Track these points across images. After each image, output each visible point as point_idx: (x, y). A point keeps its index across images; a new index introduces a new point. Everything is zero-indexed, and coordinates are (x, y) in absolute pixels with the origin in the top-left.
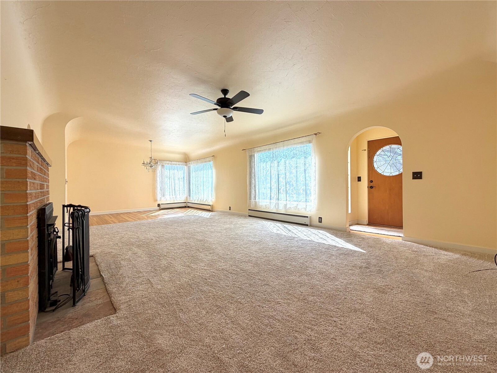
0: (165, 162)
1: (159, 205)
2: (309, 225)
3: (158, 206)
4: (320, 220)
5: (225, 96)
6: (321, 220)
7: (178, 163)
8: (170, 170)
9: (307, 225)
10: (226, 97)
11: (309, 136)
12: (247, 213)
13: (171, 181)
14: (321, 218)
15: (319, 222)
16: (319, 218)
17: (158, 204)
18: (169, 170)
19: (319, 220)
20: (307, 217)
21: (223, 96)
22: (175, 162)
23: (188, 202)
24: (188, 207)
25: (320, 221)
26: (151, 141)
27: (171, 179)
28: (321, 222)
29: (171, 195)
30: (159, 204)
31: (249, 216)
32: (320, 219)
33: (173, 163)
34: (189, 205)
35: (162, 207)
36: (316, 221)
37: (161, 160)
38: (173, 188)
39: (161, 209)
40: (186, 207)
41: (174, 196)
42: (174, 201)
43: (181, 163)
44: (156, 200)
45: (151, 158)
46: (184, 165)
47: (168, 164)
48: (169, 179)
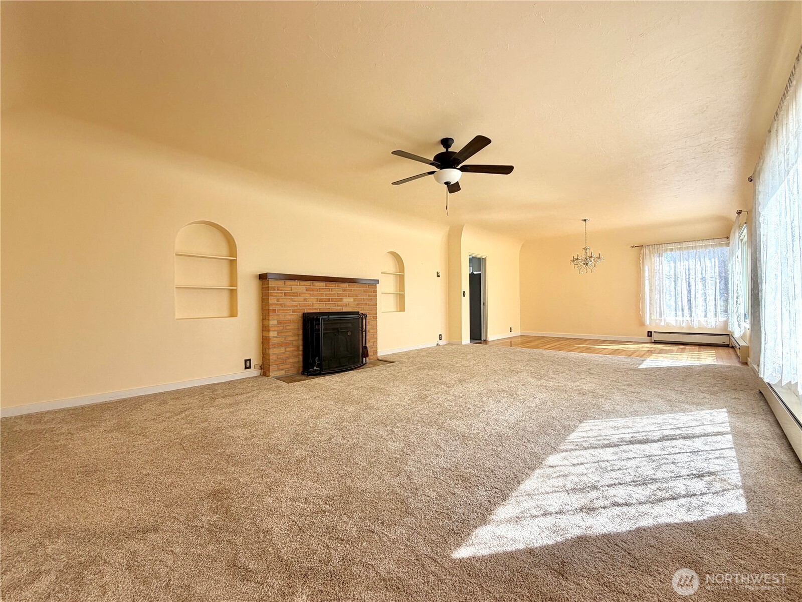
0: (664, 247)
1: (650, 334)
3: (648, 336)
5: (447, 150)
7: (700, 243)
8: (678, 263)
10: (450, 150)
13: (679, 284)
17: (648, 332)
18: (675, 262)
21: (444, 150)
22: (691, 243)
24: (733, 347)
26: (585, 220)
27: (679, 280)
29: (680, 314)
30: (651, 332)
33: (685, 245)
34: (732, 342)
35: (656, 337)
37: (656, 245)
39: (653, 341)
40: (727, 346)
41: (689, 319)
42: (690, 328)
43: (710, 241)
44: (642, 324)
45: (585, 249)
46: (721, 245)
47: (671, 250)
48: (675, 281)
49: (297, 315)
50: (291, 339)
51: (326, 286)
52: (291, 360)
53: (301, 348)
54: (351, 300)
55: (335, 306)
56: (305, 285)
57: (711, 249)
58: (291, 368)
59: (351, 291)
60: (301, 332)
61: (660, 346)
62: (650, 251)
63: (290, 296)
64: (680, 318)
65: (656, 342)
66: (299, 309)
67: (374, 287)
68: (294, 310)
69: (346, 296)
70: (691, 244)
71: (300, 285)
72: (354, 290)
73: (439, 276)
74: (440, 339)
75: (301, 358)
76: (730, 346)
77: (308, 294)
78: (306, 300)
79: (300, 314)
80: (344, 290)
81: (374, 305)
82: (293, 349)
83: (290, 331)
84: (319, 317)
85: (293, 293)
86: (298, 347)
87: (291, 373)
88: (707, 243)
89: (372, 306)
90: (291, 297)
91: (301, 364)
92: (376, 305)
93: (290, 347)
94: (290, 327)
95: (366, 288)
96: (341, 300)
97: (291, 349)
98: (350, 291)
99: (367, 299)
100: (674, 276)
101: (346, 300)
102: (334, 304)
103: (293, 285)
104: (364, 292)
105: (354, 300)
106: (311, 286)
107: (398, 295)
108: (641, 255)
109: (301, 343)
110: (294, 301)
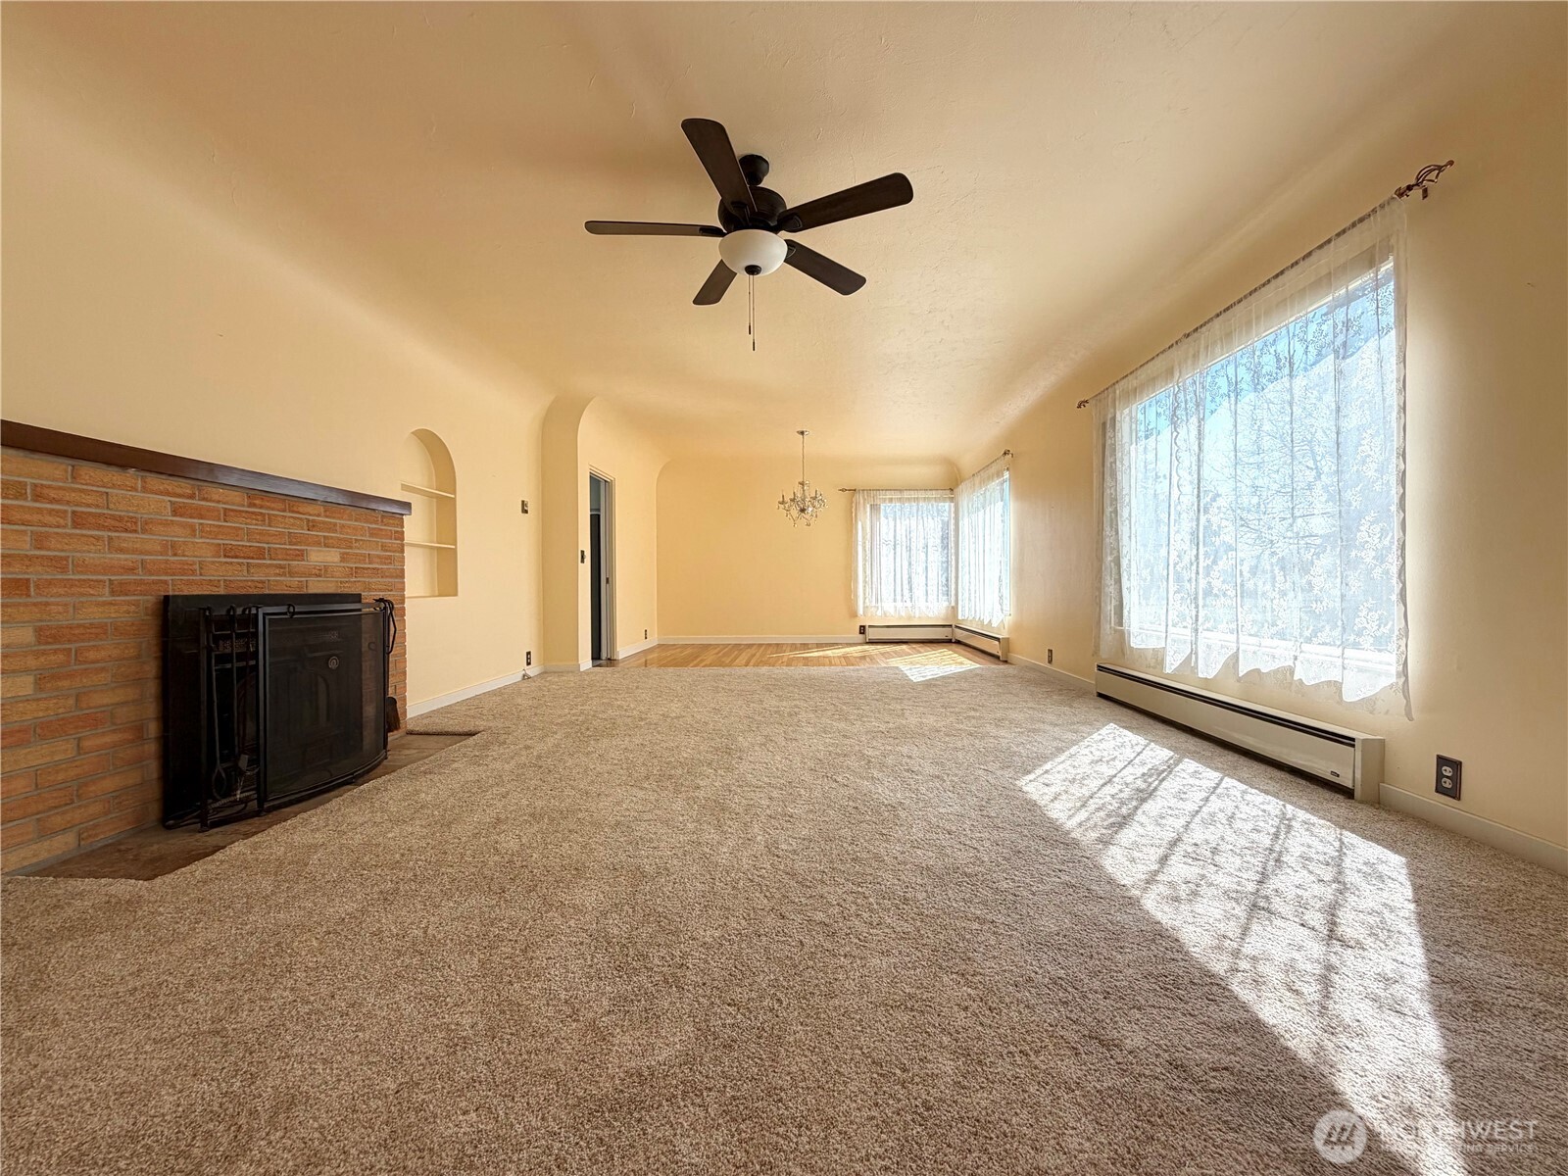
0: (882, 495)
1: (862, 630)
2: (1358, 793)
3: (860, 633)
4: (1449, 776)
6: (1457, 779)
7: (921, 495)
8: (898, 520)
9: (1348, 793)
11: (1361, 220)
12: (1092, 679)
13: (898, 554)
14: (1456, 765)
15: (1440, 789)
16: (1442, 761)
17: (861, 626)
18: (895, 520)
19: (1440, 776)
20: (1349, 741)
22: (913, 493)
23: (957, 627)
24: (958, 642)
25: (1448, 784)
26: (802, 433)
27: (898, 547)
28: (1454, 793)
29: (899, 597)
30: (864, 627)
31: (1100, 695)
32: (1447, 771)
33: (906, 495)
34: (960, 635)
35: (871, 634)
36: (1415, 781)
37: (872, 491)
38: (906, 577)
39: (868, 640)
40: (949, 641)
41: (909, 604)
42: (909, 618)
43: (934, 492)
44: (854, 615)
45: (802, 484)
46: (944, 500)
47: (891, 500)
48: (895, 549)
49: (136, 604)
50: (107, 699)
51: (251, 505)
52: (110, 784)
53: (153, 729)
54: (332, 557)
55: (284, 575)
56: (168, 494)
57: (935, 504)
58: (106, 814)
59: (332, 528)
60: (151, 669)
61: (879, 647)
62: (864, 500)
63: (100, 527)
64: (899, 604)
65: (872, 642)
66: (141, 582)
67: (396, 522)
68: (121, 583)
69: (319, 544)
70: (914, 495)
71: (145, 489)
72: (343, 526)
73: (526, 512)
74: (529, 664)
75: (153, 769)
76: (953, 640)
77: (183, 525)
78: (173, 548)
79: (150, 600)
80: (311, 526)
81: (396, 577)
82: (116, 737)
83: (103, 669)
84: (254, 611)
85: (113, 517)
86: (139, 730)
87: (105, 835)
88: (929, 494)
89: (391, 577)
90: (105, 534)
91: (154, 791)
92: (403, 577)
93: (103, 734)
94: (103, 654)
95: (376, 522)
96: (301, 555)
97: (108, 739)
98: (330, 530)
99: (379, 556)
100: (893, 540)
101: (318, 557)
102: (280, 567)
103: (114, 486)
104: (371, 535)
105: (343, 559)
106: (192, 497)
107: (436, 551)
108: (854, 505)
109: (151, 710)
110: (121, 550)
